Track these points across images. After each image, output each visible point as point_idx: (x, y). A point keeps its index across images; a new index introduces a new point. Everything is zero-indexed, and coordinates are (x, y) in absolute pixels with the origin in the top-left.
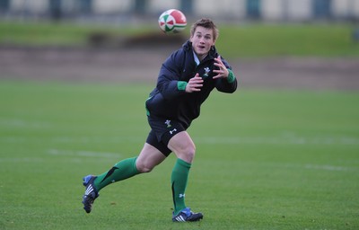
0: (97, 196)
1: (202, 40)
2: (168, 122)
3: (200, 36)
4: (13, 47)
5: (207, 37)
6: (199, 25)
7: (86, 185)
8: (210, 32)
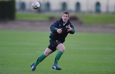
0: (35, 68)
1: (65, 17)
2: (57, 41)
3: (64, 16)
4: (26, 21)
5: (66, 17)
6: (64, 13)
7: (32, 66)
8: (67, 15)
